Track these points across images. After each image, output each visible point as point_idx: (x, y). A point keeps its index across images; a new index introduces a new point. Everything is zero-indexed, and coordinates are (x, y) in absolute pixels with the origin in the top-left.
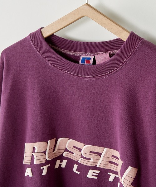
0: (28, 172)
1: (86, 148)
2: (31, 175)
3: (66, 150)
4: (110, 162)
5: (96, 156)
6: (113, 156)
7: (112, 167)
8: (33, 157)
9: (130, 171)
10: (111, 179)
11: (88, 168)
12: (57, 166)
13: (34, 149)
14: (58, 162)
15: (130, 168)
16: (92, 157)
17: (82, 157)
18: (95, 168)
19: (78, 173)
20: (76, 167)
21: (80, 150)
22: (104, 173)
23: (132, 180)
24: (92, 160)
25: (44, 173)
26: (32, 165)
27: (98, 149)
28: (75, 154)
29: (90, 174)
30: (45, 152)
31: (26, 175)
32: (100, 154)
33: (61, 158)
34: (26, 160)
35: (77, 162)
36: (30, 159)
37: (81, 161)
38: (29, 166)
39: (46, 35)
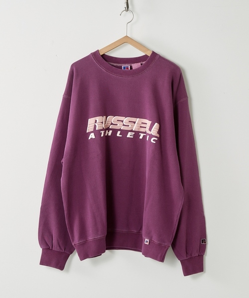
0: (92, 136)
1: (126, 120)
2: (94, 137)
3: (112, 124)
4: (141, 127)
5: (133, 124)
6: (142, 123)
7: (142, 130)
8: (95, 126)
9: (156, 125)
10: (141, 137)
11: (127, 131)
12: (106, 135)
13: (96, 121)
14: (107, 131)
15: (156, 124)
16: (130, 125)
17: (124, 125)
18: (132, 131)
19: (121, 136)
20: (119, 132)
21: (122, 121)
22: (137, 134)
23: (157, 130)
24: (130, 126)
25: (102, 135)
26: (95, 131)
27: (133, 119)
28: (118, 125)
29: (129, 135)
30: (102, 123)
31: (89, 139)
32: (135, 123)
33: (108, 129)
34: (90, 128)
35: (120, 130)
36: (93, 127)
37: (123, 128)
38: (92, 132)
39: (101, 54)
